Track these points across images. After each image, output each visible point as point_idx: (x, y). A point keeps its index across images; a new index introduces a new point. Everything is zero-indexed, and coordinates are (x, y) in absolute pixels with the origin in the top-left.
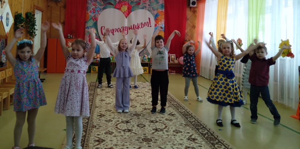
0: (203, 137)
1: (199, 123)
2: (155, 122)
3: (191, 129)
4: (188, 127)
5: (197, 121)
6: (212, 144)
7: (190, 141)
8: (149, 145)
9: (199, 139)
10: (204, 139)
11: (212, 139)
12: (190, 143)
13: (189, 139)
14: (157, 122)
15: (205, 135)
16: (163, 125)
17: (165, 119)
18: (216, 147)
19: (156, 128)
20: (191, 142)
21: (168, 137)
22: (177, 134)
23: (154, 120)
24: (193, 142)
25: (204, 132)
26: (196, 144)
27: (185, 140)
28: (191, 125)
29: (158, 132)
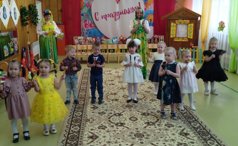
0: (195, 131)
1: (191, 115)
2: (146, 114)
3: (183, 122)
4: (180, 120)
5: (189, 112)
6: (205, 139)
7: (182, 137)
8: (141, 141)
9: (192, 134)
10: (197, 133)
11: (205, 134)
12: (182, 139)
13: (181, 134)
14: (148, 114)
15: (197, 129)
16: (155, 118)
17: (156, 111)
18: (209, 143)
19: (147, 122)
20: (184, 137)
21: (160, 132)
22: (169, 129)
23: (146, 112)
24: (185, 137)
25: (196, 125)
26: (188, 139)
27: (177, 135)
28: (183, 117)
29: (149, 126)
